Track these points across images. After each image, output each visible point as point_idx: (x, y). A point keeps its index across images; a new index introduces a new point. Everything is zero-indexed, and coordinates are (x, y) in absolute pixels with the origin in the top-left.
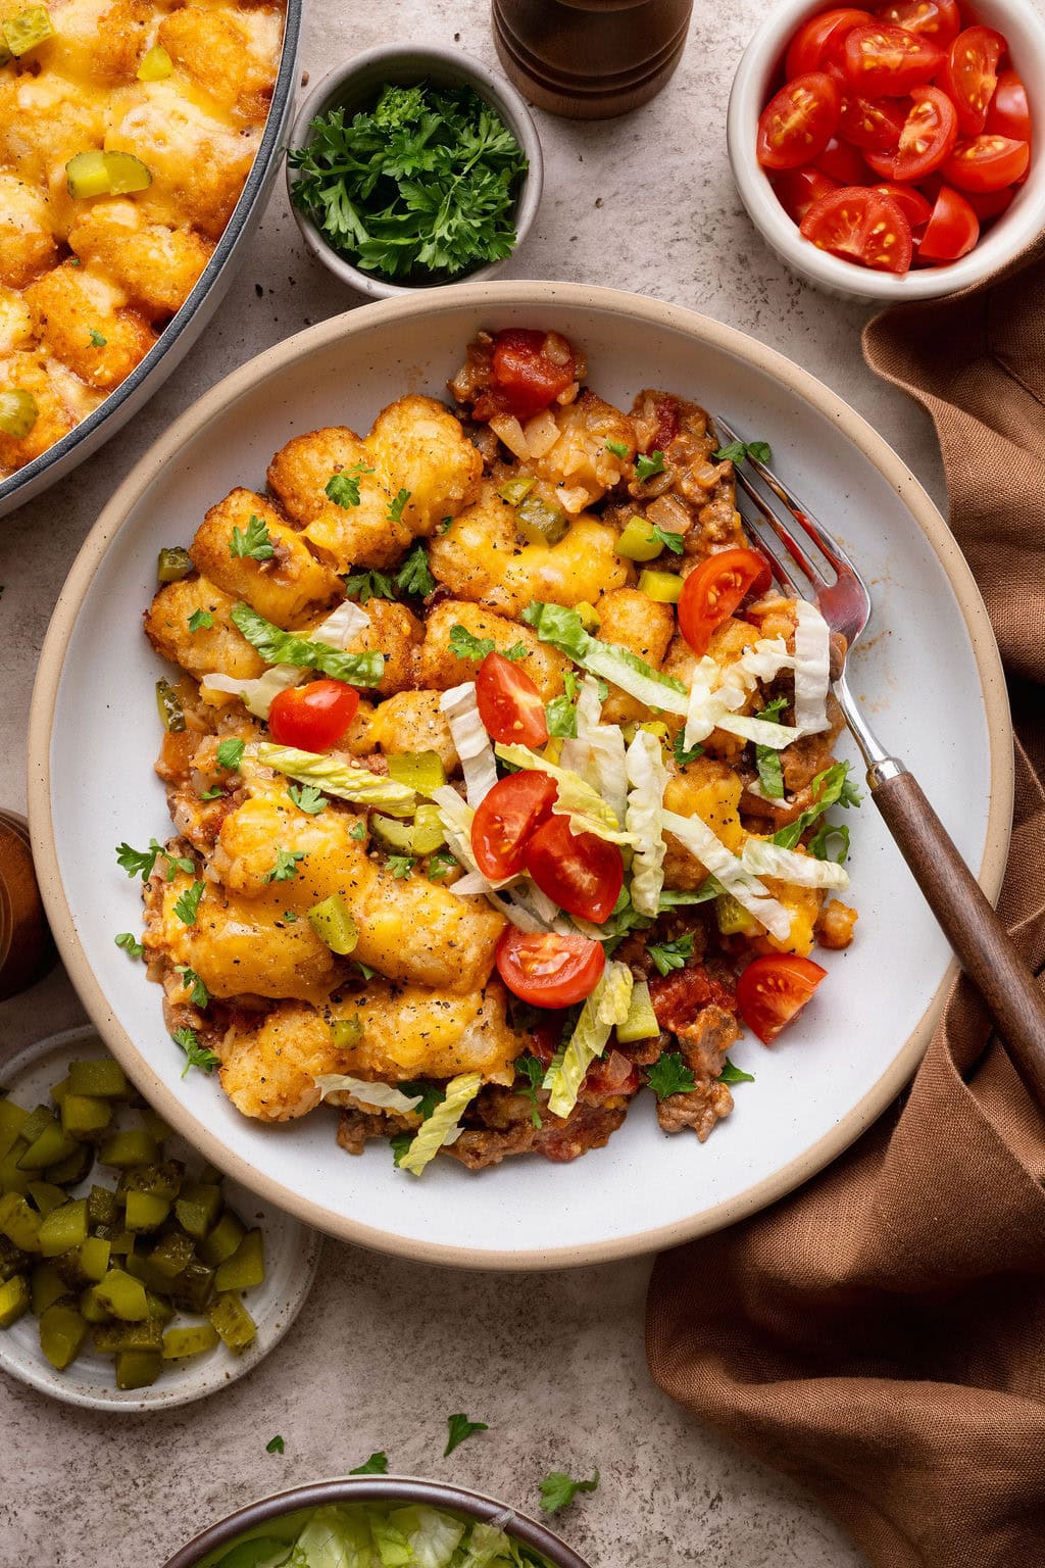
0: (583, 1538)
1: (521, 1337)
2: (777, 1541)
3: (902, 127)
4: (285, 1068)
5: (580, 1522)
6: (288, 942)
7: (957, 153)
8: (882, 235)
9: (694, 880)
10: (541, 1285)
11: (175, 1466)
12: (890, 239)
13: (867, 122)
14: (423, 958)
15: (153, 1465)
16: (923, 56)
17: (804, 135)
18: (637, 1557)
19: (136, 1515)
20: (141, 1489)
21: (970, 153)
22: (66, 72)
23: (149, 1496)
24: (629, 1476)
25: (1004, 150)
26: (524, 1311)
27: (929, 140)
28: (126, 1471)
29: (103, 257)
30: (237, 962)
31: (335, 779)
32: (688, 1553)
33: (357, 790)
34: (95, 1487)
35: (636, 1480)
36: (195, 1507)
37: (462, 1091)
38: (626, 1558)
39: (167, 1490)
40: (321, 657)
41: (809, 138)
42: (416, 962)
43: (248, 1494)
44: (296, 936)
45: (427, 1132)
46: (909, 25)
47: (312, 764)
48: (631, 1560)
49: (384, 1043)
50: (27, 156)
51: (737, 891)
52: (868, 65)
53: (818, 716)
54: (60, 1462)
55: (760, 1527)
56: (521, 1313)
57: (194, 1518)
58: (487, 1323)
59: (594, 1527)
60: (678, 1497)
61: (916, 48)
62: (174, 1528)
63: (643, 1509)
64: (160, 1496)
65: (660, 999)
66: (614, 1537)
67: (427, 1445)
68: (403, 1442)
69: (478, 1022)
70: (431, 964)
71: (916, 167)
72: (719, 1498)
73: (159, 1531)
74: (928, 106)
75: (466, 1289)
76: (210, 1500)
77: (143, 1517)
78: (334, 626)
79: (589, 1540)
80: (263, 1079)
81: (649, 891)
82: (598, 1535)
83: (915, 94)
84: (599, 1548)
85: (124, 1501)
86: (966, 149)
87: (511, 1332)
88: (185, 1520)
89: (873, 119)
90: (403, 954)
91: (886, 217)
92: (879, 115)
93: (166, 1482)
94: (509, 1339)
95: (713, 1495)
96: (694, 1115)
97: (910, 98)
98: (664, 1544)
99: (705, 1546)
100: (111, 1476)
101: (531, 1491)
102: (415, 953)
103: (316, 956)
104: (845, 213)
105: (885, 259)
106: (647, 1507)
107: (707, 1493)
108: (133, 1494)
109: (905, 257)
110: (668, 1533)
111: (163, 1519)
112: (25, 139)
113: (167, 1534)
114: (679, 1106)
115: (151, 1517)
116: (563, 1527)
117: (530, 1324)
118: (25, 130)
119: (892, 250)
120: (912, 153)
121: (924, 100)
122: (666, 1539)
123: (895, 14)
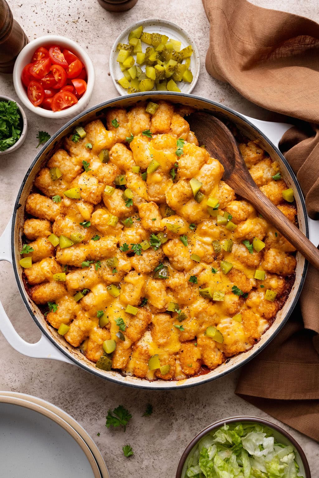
0: (174, 415)
2: (219, 416)
3: (54, 77)
5: (173, 411)
7: (68, 72)
8: (68, 99)
11: (78, 398)
12: (70, 98)
13: (47, 82)
15: (73, 398)
16: (46, 62)
17: (39, 95)
18: (186, 419)
19: (69, 410)
20: (70, 404)
21: (70, 70)
23: (72, 405)
24: (184, 401)
25: (75, 64)
27: (60, 75)
28: (67, 400)
32: (198, 419)
34: (59, 403)
35: (186, 401)
36: (83, 408)
38: (184, 420)
39: (76, 404)
41: (40, 94)
43: (95, 405)
46: (39, 59)
48: (185, 420)
52: (38, 72)
54: (51, 397)
55: (215, 412)
57: (83, 410)
59: (176, 413)
60: (196, 406)
61: (43, 61)
62: (78, 413)
63: (188, 408)
64: (75, 405)
66: (181, 415)
67: (137, 394)
68: (132, 393)
71: (62, 81)
72: (205, 406)
73: (75, 413)
74: (55, 70)
76: (86, 406)
77: (71, 410)
79: (175, 416)
82: (177, 414)
83: (51, 70)
84: (177, 417)
85: (66, 406)
86: (68, 70)
88: (81, 411)
89: (48, 80)
91: (66, 95)
92: (48, 79)
93: (76, 402)
95: (204, 405)
97: (51, 71)
98: (192, 416)
99: (202, 417)
100: (63, 401)
101: (161, 404)
104: (58, 101)
105: (72, 102)
106: (189, 408)
107: (203, 405)
108: (68, 405)
109: (75, 99)
110: (193, 414)
111: (75, 411)
113: (76, 414)
115: (72, 410)
116: (169, 412)
119: (72, 99)
120: (60, 80)
121: (53, 70)
122: (193, 415)
123: (35, 59)
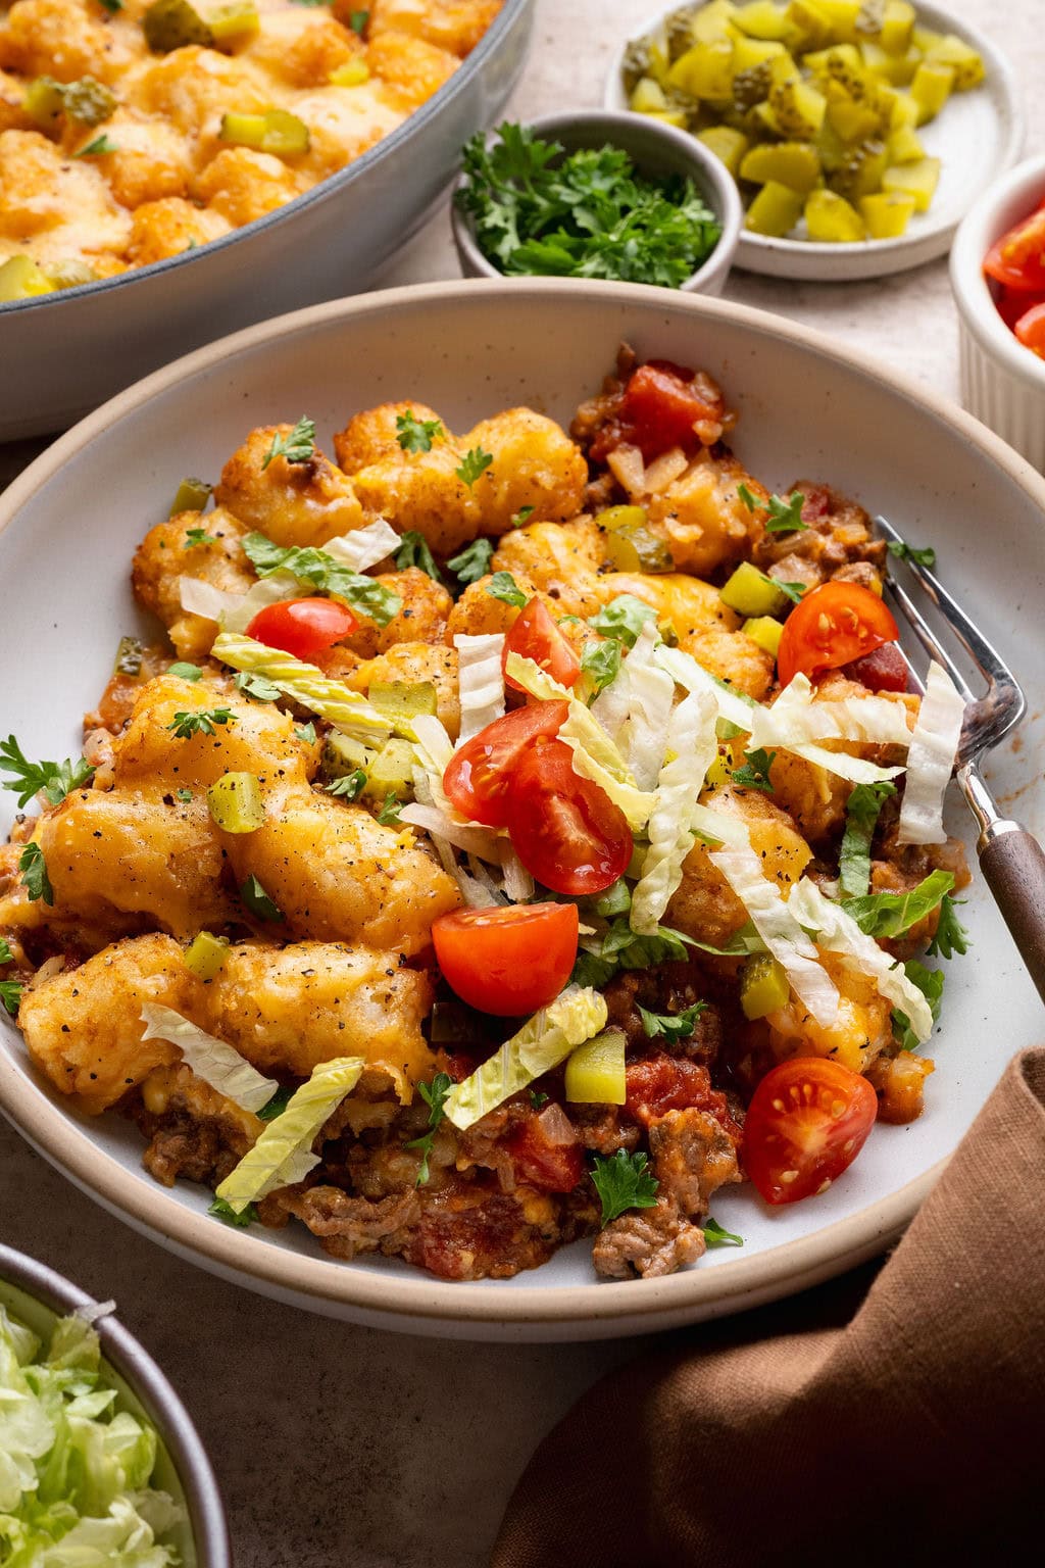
1: (305, 1558)
4: (110, 985)
6: (171, 822)
9: (724, 924)
10: (359, 1492)
14: (340, 874)
22: (258, 60)
26: (323, 1521)
29: (232, 194)
30: (98, 834)
31: (298, 681)
33: (321, 698)
37: (333, 1076)
40: (327, 574)
42: (329, 879)
44: (183, 816)
45: (269, 1138)
47: (275, 659)
49: (250, 977)
50: (188, 108)
51: (776, 946)
53: (931, 814)
56: (318, 1522)
58: (266, 1525)
65: (636, 1071)
69: (383, 987)
70: (345, 885)
75: (250, 1470)
78: (355, 542)
80: (76, 991)
81: (657, 890)
87: (294, 1546)
90: (312, 864)
94: (288, 1555)
96: (647, 1246)
102: (330, 867)
103: (202, 848)
112: (192, 92)
114: (628, 1229)
117: (326, 1542)
118: (197, 84)
